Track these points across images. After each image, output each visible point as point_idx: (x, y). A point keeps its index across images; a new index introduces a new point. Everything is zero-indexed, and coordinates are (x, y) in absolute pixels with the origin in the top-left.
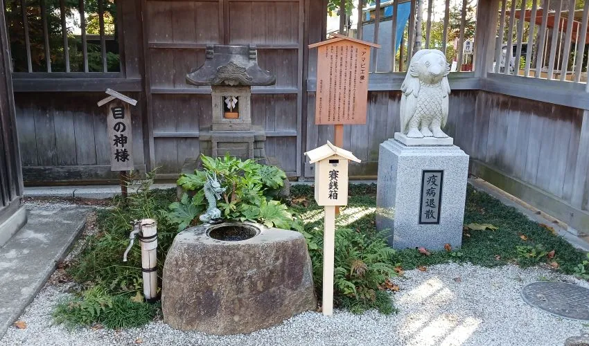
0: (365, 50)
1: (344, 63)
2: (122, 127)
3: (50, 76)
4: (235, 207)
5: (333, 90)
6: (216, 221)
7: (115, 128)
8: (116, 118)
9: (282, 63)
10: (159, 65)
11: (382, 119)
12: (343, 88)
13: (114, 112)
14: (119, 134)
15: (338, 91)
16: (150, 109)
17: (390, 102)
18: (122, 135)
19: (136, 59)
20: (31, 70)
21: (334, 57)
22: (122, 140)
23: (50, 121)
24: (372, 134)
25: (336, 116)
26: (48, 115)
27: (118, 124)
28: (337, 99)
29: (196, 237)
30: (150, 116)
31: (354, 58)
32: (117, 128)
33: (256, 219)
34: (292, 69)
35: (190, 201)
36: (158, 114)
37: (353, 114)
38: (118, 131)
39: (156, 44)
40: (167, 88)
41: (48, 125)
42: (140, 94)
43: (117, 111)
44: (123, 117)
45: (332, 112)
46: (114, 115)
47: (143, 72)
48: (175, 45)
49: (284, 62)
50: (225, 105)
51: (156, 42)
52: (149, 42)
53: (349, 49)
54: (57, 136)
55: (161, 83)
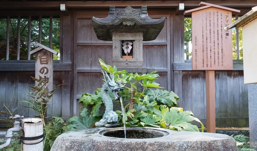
0: (228, 15)
1: (212, 24)
2: (45, 70)
3: (18, 62)
4: (133, 115)
5: (205, 44)
6: (113, 124)
7: (40, 71)
8: (42, 64)
9: (157, 54)
10: (83, 55)
11: (224, 89)
12: (212, 42)
13: (41, 59)
14: (43, 76)
15: (209, 44)
16: (75, 81)
17: (228, 78)
18: (45, 77)
19: (69, 52)
20: (8, 59)
21: (205, 20)
22: (45, 81)
23: (15, 89)
24: (218, 99)
25: (209, 64)
26: (14, 86)
27: (43, 68)
28: (209, 50)
29: (86, 135)
30: (75, 86)
31: (220, 20)
32: (42, 71)
33: (158, 125)
34: (164, 57)
35: (88, 115)
36: (80, 85)
37: (222, 62)
38: (42, 73)
39: (81, 43)
40: (87, 68)
41: (14, 92)
42: (70, 72)
43: (43, 59)
44: (47, 64)
45: (205, 60)
46: (41, 61)
47: (73, 59)
48: (93, 43)
49: (159, 53)
50: (123, 51)
51: (81, 42)
52: (77, 42)
53: (216, 14)
54: (18, 99)
55: (83, 66)
